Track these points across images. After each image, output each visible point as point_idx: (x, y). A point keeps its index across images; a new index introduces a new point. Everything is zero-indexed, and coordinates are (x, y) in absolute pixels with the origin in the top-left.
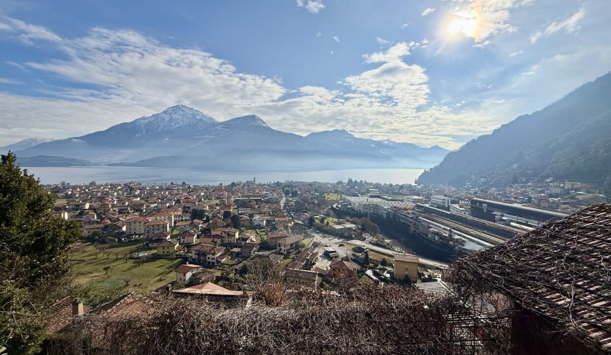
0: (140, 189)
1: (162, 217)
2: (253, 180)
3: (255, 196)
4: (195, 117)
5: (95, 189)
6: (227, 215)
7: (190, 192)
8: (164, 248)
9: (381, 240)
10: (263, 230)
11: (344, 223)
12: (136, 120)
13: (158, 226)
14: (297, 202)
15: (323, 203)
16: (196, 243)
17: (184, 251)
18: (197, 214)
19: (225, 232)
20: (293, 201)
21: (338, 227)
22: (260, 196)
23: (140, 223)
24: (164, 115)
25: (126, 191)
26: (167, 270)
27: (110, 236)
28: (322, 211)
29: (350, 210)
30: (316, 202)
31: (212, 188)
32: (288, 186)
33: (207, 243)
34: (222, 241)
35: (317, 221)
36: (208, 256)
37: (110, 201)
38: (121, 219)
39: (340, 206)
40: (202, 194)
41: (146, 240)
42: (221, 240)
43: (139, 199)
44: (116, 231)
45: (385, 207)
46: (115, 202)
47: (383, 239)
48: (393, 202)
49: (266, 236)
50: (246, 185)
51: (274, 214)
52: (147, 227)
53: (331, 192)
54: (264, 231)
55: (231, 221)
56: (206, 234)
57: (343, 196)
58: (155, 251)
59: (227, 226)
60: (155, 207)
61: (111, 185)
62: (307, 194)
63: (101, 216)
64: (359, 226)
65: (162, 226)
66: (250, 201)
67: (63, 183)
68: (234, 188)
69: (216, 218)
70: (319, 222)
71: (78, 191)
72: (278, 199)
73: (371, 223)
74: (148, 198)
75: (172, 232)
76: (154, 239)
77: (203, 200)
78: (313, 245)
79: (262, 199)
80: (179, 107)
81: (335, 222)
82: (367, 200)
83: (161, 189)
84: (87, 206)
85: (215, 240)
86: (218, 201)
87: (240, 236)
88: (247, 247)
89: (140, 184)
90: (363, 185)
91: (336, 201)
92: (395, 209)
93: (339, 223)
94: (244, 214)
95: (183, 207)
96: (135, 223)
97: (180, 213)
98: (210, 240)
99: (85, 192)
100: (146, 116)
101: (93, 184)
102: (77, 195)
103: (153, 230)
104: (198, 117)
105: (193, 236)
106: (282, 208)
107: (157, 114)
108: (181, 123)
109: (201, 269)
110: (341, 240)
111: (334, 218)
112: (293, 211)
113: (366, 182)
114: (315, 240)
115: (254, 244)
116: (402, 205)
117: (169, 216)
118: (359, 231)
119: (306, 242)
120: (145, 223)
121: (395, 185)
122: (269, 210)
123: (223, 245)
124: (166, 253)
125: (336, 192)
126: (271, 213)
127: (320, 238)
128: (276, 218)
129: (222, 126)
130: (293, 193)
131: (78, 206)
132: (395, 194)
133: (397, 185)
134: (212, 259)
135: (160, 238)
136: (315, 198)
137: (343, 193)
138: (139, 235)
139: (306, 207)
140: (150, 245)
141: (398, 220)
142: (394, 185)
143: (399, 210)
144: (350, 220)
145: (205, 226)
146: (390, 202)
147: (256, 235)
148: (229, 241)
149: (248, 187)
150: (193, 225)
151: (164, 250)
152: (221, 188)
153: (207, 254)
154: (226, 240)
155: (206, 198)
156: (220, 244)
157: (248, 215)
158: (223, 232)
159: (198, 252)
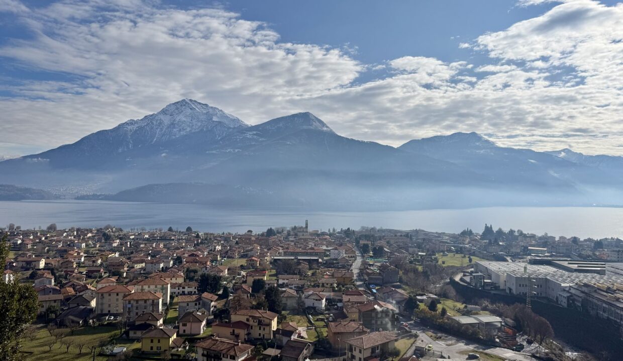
0: (120, 239)
1: (152, 287)
2: (304, 226)
3: (307, 254)
4: (211, 119)
5: (55, 236)
6: (258, 285)
7: (198, 244)
8: (152, 341)
9: (558, 352)
10: (320, 317)
11: (477, 314)
12: (119, 125)
13: (145, 301)
14: (383, 268)
15: (433, 271)
16: (205, 335)
17: (185, 347)
18: (209, 283)
19: (254, 317)
20: (376, 265)
21: (465, 320)
22: (316, 254)
23: (117, 295)
24: (162, 117)
25: (99, 240)
27: (71, 315)
28: (432, 286)
29: (489, 288)
30: (420, 268)
31: (234, 237)
32: (367, 237)
33: (223, 337)
34: (248, 334)
35: (422, 306)
36: (224, 360)
37: (75, 257)
38: (89, 286)
39: (468, 279)
40: (219, 248)
41: (125, 324)
42: (246, 332)
43: (117, 255)
44: (82, 307)
45: (563, 285)
46: (83, 259)
47: (562, 350)
48: (582, 275)
49: (326, 329)
50: (292, 233)
51: (340, 289)
52: (127, 302)
53: (450, 251)
54: (322, 320)
55: (266, 298)
56: (221, 319)
57: (475, 260)
58: (137, 345)
59: (258, 307)
60: (141, 269)
61: (78, 230)
62: (402, 253)
63: (61, 281)
64: (508, 319)
65: (151, 301)
66: (299, 262)
67: (11, 227)
68: (272, 239)
69: (239, 292)
70: (427, 309)
71: (32, 240)
72: (347, 261)
73: (533, 315)
74: (132, 253)
75: (166, 314)
76: (137, 323)
77: (219, 259)
78: (415, 353)
79: (320, 260)
80: (186, 103)
81: (459, 311)
82: (525, 268)
83: (152, 239)
84: (42, 264)
85: (237, 331)
86: (243, 262)
87: (280, 327)
88: (292, 347)
89: (121, 230)
90: (516, 238)
91: (461, 269)
92: (584, 289)
93: (467, 313)
94: (287, 286)
95: (185, 270)
96: (110, 295)
97: (180, 280)
98: (227, 331)
99: (41, 241)
100: (135, 119)
101: (52, 228)
102: (29, 246)
103: (137, 308)
104: (215, 119)
105: (201, 322)
106: (355, 277)
107: (152, 115)
108: (188, 129)
110: (471, 347)
111: (457, 301)
112: (377, 285)
113: (521, 233)
114: (419, 344)
115: (305, 344)
116: (602, 281)
117: (163, 286)
118: (510, 331)
119: (402, 345)
120: (125, 296)
121: (585, 241)
122: (331, 281)
123: (249, 341)
124: (155, 349)
125: (460, 251)
126: (335, 285)
127: (429, 338)
128: (344, 296)
129: (255, 132)
130: (374, 250)
131: (29, 263)
132: (585, 258)
133: (590, 240)
135: (148, 322)
136: (418, 261)
137: (474, 254)
138: (116, 315)
139: (401, 278)
140: (132, 334)
141: (592, 313)
142: (582, 239)
143: (595, 291)
144: (490, 306)
145: (220, 304)
146: (575, 274)
147: (308, 327)
148: (260, 334)
149: (295, 238)
150: (201, 302)
151: (152, 345)
152: (250, 239)
153: (222, 356)
154: (256, 332)
155: (224, 255)
156: (245, 339)
157: (295, 287)
158: (250, 316)
159: (207, 352)
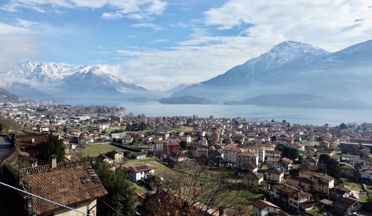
0: (244, 124)
1: (254, 151)
4: (303, 51)
5: (212, 121)
6: (324, 158)
7: (288, 130)
8: (248, 180)
12: (247, 62)
13: (248, 157)
16: (281, 183)
17: (268, 187)
19: (315, 177)
23: (234, 152)
24: (271, 54)
25: (233, 124)
26: (247, 201)
27: (211, 160)
31: (314, 128)
33: (294, 185)
34: (311, 187)
36: (290, 199)
37: (219, 132)
38: (222, 147)
40: (301, 133)
41: (236, 168)
42: (309, 185)
43: (241, 132)
44: (217, 157)
46: (223, 133)
52: (238, 156)
55: (327, 166)
56: (293, 175)
58: (239, 181)
59: (319, 171)
60: (252, 141)
61: (223, 119)
63: (211, 143)
65: (251, 158)
66: (361, 147)
67: (194, 116)
68: (343, 131)
69: (309, 160)
71: (201, 122)
74: (248, 132)
75: (261, 167)
76: (242, 169)
77: (300, 139)
80: (286, 43)
83: (262, 125)
84: (204, 134)
85: (303, 184)
86: (318, 144)
87: (336, 187)
89: (245, 120)
94: (348, 162)
95: (277, 144)
96: (230, 152)
97: (272, 149)
98: (297, 183)
99: (205, 124)
100: (256, 57)
101: (211, 117)
102: (200, 126)
103: (244, 161)
104: (305, 51)
105: (279, 174)
107: (265, 54)
108: (287, 60)
109: (278, 210)
115: (354, 201)
117: (260, 151)
120: (238, 153)
123: (311, 192)
124: (250, 185)
129: (335, 57)
131: (198, 133)
134: (294, 203)
135: (248, 169)
138: (232, 163)
140: (239, 174)
145: (296, 167)
147: (361, 191)
148: (320, 189)
149: (363, 131)
150: (282, 163)
151: (248, 182)
152: (325, 129)
153: (289, 197)
154: (317, 187)
155: (304, 138)
156: (308, 190)
157: (355, 163)
158: (312, 176)
159: (280, 192)
